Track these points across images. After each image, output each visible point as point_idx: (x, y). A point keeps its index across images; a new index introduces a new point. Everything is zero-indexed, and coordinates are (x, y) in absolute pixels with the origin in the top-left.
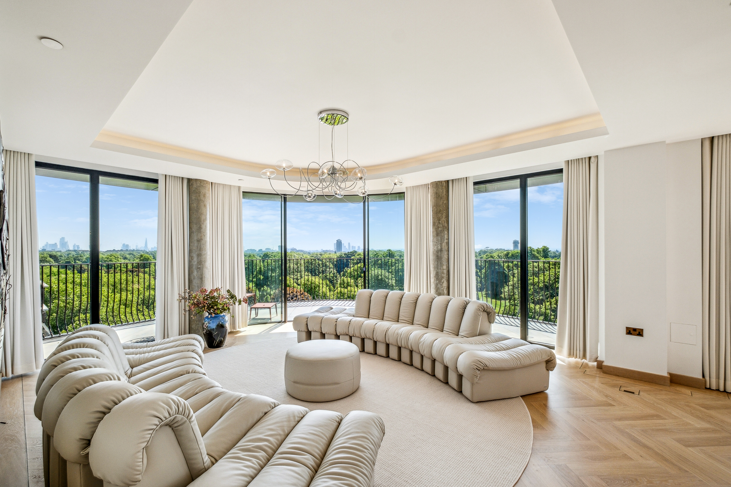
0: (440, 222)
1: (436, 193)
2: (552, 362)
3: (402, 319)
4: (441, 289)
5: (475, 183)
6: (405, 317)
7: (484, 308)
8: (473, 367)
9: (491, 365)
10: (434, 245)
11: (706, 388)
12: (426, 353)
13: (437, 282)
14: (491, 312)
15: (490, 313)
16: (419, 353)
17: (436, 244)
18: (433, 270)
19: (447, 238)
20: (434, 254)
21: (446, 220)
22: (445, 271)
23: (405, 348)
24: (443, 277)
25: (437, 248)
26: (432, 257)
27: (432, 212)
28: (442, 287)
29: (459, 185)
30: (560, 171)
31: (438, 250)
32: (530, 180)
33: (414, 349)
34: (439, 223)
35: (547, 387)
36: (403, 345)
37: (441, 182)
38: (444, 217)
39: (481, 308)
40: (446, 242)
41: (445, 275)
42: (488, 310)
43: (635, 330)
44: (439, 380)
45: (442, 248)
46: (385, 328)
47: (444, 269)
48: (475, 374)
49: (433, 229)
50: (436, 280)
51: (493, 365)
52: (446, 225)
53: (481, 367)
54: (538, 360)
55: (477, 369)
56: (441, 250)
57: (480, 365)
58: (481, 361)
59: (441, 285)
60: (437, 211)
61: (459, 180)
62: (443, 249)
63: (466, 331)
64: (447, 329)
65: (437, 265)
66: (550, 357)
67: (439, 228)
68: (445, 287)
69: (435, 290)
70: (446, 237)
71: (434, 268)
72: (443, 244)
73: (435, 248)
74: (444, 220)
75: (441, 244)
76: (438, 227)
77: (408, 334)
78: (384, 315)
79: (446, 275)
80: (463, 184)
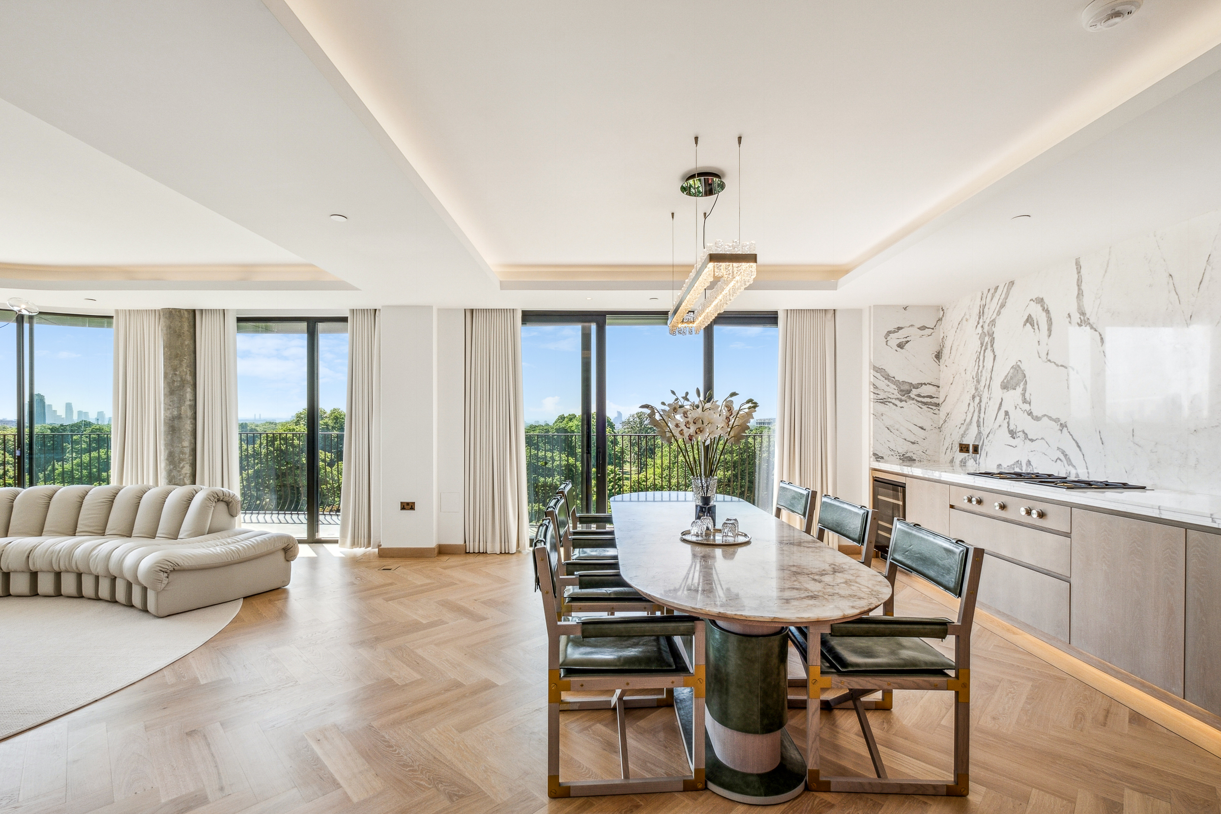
0: (178, 373)
1: (170, 328)
2: (292, 549)
3: (81, 530)
4: (179, 478)
5: (240, 320)
6: (90, 526)
7: (218, 496)
8: (156, 569)
9: (185, 563)
10: (166, 410)
11: (466, 553)
12: (100, 570)
13: (172, 467)
14: (232, 501)
15: (230, 503)
16: (91, 574)
17: (170, 407)
18: (164, 449)
19: (191, 399)
20: (165, 423)
21: (190, 370)
22: (187, 450)
23: (67, 571)
24: (181, 460)
25: (171, 413)
26: (162, 428)
27: (164, 357)
28: (180, 475)
29: (213, 319)
30: (344, 320)
31: (173, 417)
32: (321, 326)
33: (82, 568)
34: (176, 374)
35: (287, 582)
36: (62, 568)
37: (179, 310)
38: (184, 364)
39: (213, 496)
40: (190, 406)
41: (187, 456)
42: (226, 499)
43: (408, 504)
44: (89, 599)
45: (180, 414)
46: (29, 547)
47: (185, 447)
48: (159, 579)
49: (164, 383)
50: (170, 465)
51: (190, 562)
52: (189, 378)
53: (168, 568)
54: (269, 549)
55: (161, 571)
56: (179, 417)
57: (167, 565)
58: (168, 560)
59: (179, 471)
60: (171, 355)
61: (212, 311)
62: (183, 416)
63: (190, 530)
64: (160, 534)
65: (172, 441)
66: (286, 545)
67: (176, 383)
68: (186, 474)
69: (167, 481)
70: (189, 396)
71: (166, 445)
72: (183, 408)
73: (168, 414)
74: (185, 370)
75: (179, 408)
76: (174, 381)
77: (74, 548)
78: (43, 529)
79: (189, 456)
80: (218, 319)
